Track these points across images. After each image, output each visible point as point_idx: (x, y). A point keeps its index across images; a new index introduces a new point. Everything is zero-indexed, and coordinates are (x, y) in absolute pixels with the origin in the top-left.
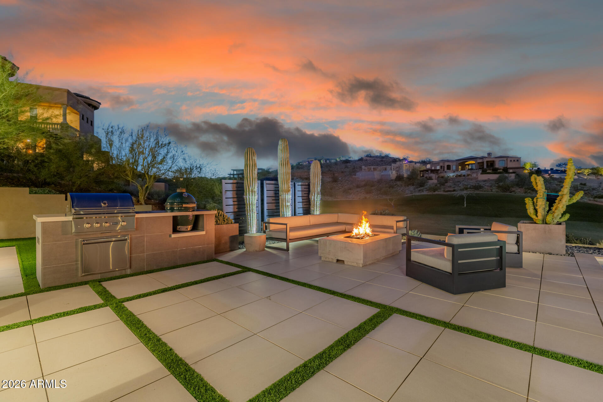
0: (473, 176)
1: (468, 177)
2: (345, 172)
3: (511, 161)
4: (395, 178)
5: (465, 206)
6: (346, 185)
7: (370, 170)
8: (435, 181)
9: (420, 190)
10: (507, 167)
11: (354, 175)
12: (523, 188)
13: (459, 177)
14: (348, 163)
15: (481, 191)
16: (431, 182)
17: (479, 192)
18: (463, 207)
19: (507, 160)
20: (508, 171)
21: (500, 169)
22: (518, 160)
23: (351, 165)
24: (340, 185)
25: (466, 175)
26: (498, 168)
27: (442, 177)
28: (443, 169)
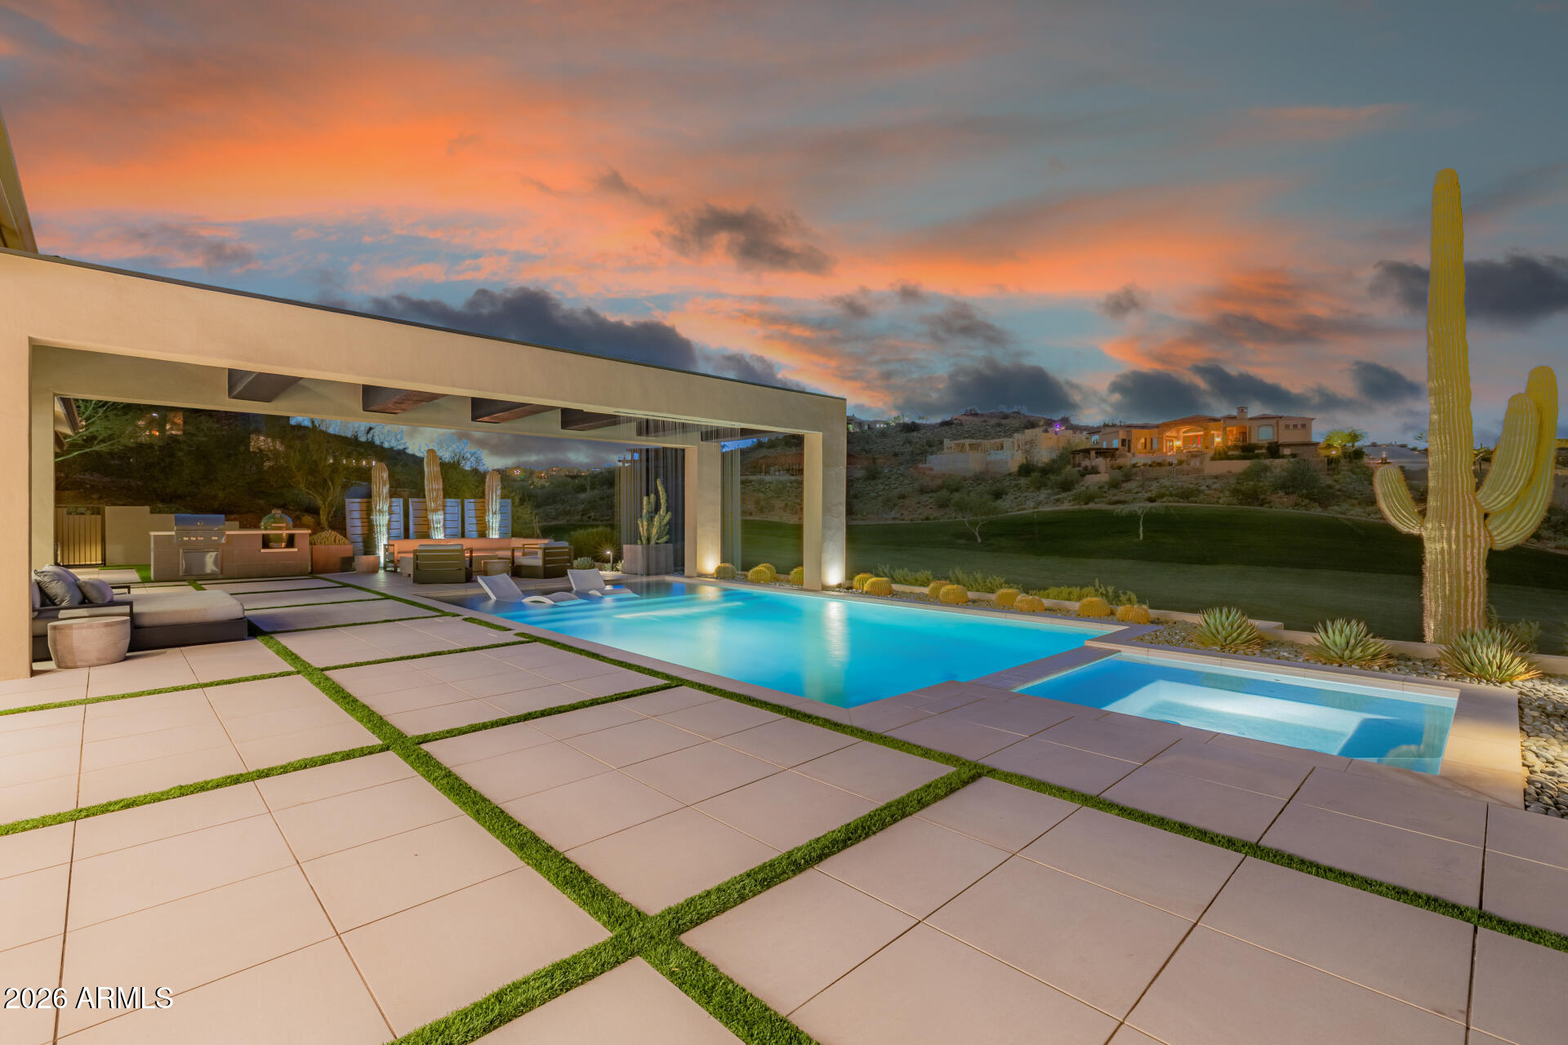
0: (1192, 463)
1: (1179, 467)
2: (902, 454)
3: (1287, 427)
4: (1017, 469)
5: (1141, 537)
6: (896, 488)
7: (962, 448)
8: (1103, 478)
9: (1058, 500)
10: (1277, 442)
11: (922, 461)
12: (1295, 493)
13: (1158, 468)
14: (913, 431)
15: (1192, 502)
16: (1091, 479)
17: (1188, 504)
18: (1136, 540)
19: (1278, 424)
20: (1281, 453)
21: (1261, 447)
22: (1304, 426)
23: (921, 436)
24: (882, 487)
25: (1175, 462)
26: (1255, 444)
27: (1120, 468)
28: (1127, 449)
